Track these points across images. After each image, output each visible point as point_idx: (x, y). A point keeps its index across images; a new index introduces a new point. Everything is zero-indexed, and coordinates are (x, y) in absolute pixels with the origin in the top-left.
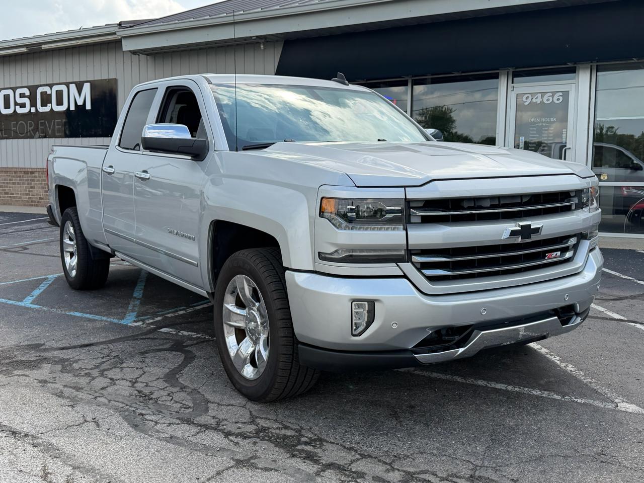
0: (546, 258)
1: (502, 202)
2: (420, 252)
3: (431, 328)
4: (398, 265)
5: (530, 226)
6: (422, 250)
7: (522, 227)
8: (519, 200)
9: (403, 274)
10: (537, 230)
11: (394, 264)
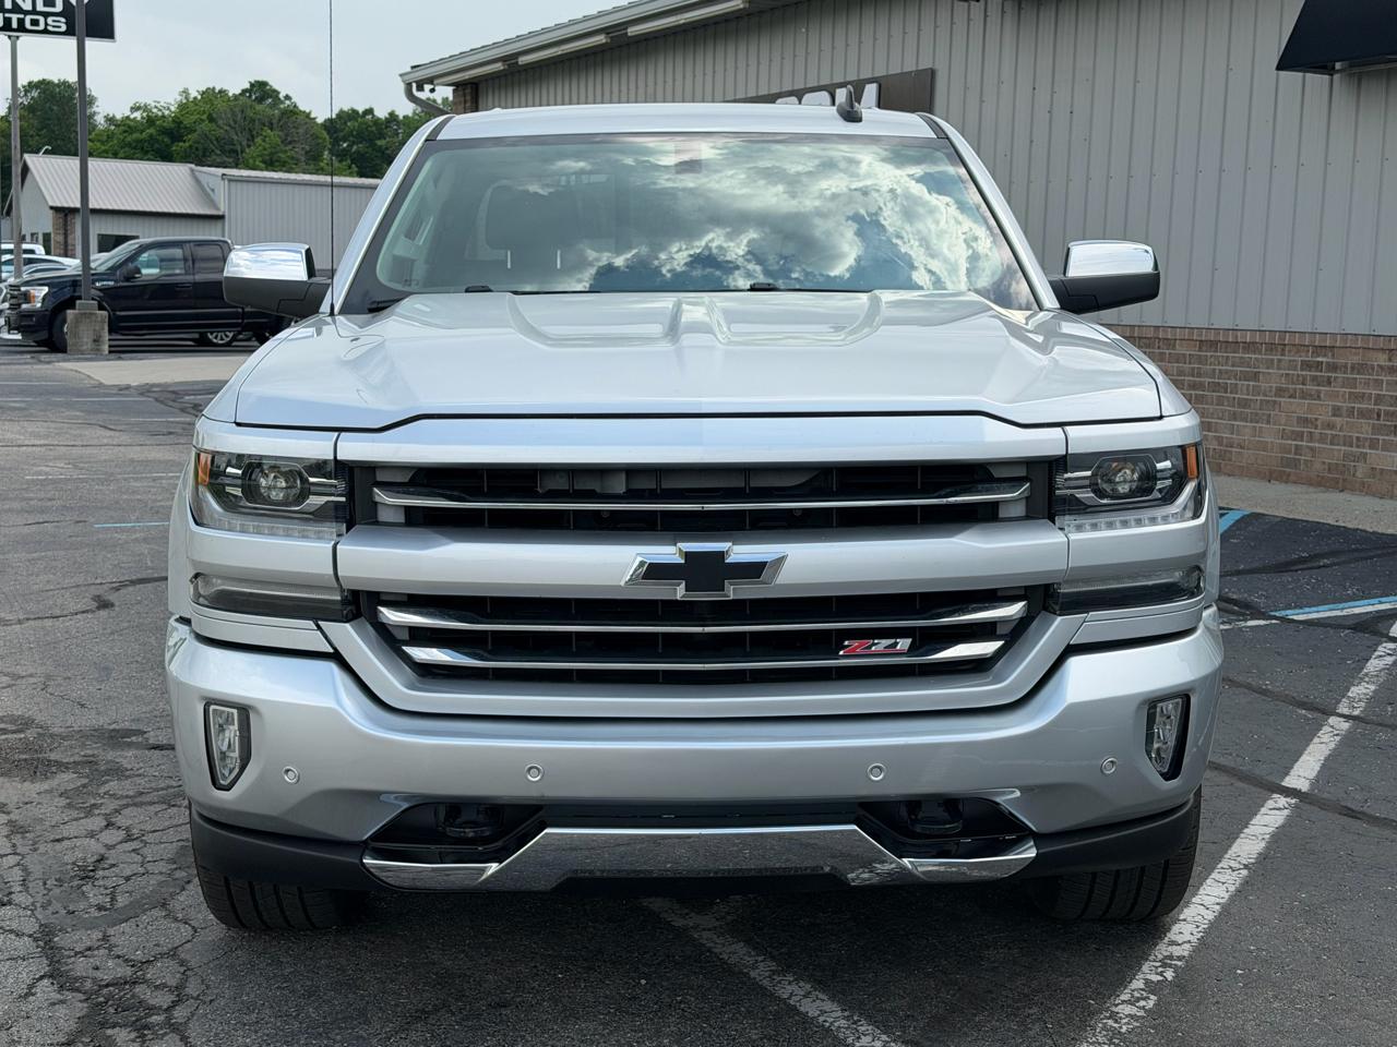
0: (841, 653)
1: (668, 484)
2: (405, 599)
3: (408, 797)
4: (319, 628)
5: (721, 555)
6: (410, 596)
7: (688, 555)
8: (738, 483)
9: (331, 651)
10: (754, 570)
11: (310, 624)
